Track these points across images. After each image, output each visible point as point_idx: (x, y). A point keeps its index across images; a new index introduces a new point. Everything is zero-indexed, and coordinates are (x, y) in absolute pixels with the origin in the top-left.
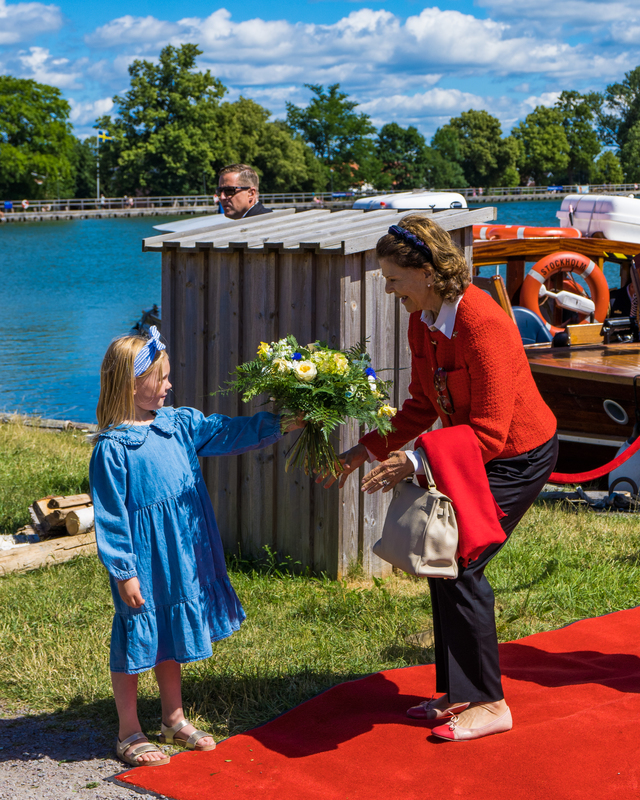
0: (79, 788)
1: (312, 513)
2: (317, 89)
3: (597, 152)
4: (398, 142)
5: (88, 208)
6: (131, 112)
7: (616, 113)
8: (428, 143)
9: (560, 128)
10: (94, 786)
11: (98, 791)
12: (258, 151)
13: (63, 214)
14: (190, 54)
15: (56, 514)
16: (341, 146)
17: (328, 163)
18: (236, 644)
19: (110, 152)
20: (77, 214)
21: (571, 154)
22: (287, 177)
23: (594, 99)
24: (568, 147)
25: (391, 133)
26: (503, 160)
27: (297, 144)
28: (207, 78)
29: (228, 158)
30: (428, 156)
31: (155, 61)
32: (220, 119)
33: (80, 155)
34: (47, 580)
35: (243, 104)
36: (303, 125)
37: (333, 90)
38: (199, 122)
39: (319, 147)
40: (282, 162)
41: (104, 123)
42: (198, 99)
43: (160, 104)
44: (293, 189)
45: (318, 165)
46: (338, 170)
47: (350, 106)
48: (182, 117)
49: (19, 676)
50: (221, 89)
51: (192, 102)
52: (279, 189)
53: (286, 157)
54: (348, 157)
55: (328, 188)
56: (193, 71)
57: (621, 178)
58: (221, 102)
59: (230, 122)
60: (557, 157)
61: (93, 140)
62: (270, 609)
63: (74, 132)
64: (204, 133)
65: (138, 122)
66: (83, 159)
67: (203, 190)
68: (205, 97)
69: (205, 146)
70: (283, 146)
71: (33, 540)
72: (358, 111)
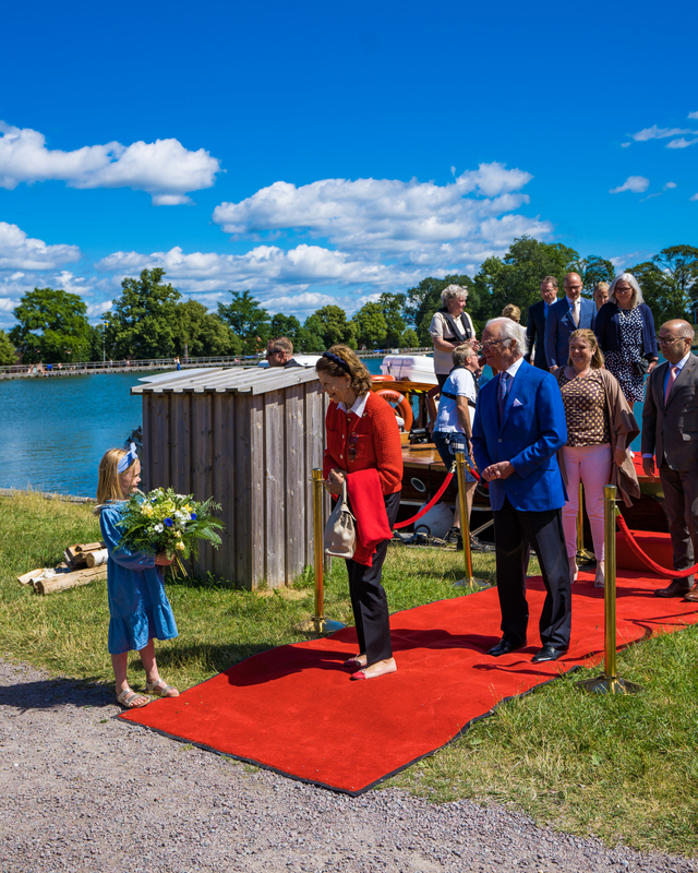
0: (96, 724)
1: (236, 551)
2: (236, 294)
3: (403, 329)
4: (284, 325)
5: (98, 367)
6: (124, 309)
7: (415, 306)
8: (302, 325)
9: (381, 315)
10: (105, 721)
11: (108, 725)
12: (200, 331)
13: (83, 372)
14: (158, 274)
15: (81, 555)
16: (251, 328)
17: (242, 338)
18: (191, 632)
19: (111, 333)
20: (91, 371)
21: (388, 331)
22: (218, 347)
23: (401, 298)
24: (386, 326)
25: (279, 320)
26: (347, 334)
27: (225, 328)
28: (169, 288)
29: (182, 336)
30: (302, 332)
31: (138, 279)
32: (178, 313)
33: (93, 335)
34: (75, 595)
35: (191, 304)
36: (227, 316)
37: (245, 294)
38: (165, 315)
39: (238, 328)
40: (215, 338)
41: (107, 316)
42: (164, 300)
43: (141, 304)
44: (222, 354)
45: (236, 339)
46: (248, 342)
47: (256, 304)
48: (154, 312)
49: (59, 655)
50: (177, 295)
51: (161, 303)
52: (214, 354)
53: (218, 335)
54: (255, 334)
55: (243, 353)
56: (160, 284)
57: (418, 344)
58: (177, 302)
59: (184, 314)
60: (380, 332)
61: (100, 326)
62: (211, 610)
63: (89, 322)
64: (168, 322)
65: (128, 315)
66: (95, 338)
67: (168, 354)
68: (168, 299)
69: (168, 329)
70: (216, 329)
71: (66, 571)
72: (260, 307)
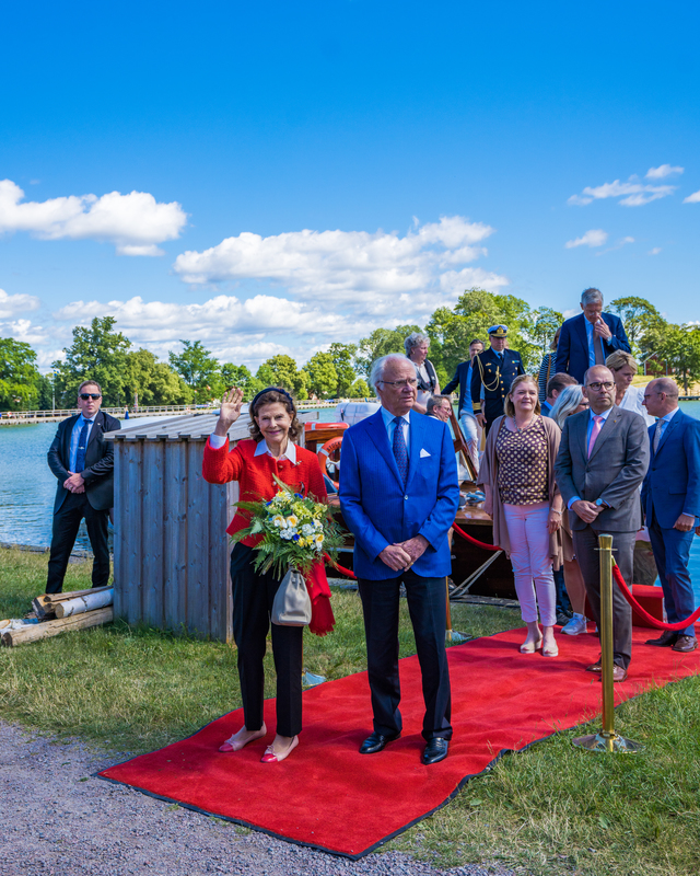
0: (76, 782)
1: (210, 601)
2: (187, 343)
3: (353, 379)
4: (233, 374)
5: (47, 416)
6: (74, 358)
7: (366, 356)
8: (253, 375)
9: (332, 365)
10: (85, 780)
11: (88, 783)
12: (151, 381)
13: (31, 420)
14: (109, 323)
15: (49, 605)
16: (200, 377)
17: (193, 387)
18: (168, 685)
19: (60, 383)
20: (41, 419)
21: (338, 381)
22: (168, 396)
23: (353, 348)
24: (337, 377)
25: (228, 371)
26: (298, 384)
27: (175, 377)
28: (119, 337)
29: (133, 385)
30: (253, 382)
31: (89, 327)
32: (128, 361)
34: (44, 647)
35: (142, 353)
36: (178, 365)
37: (197, 343)
38: (118, 362)
39: (187, 378)
40: (165, 387)
41: (58, 364)
42: (114, 349)
43: (92, 353)
44: (172, 403)
45: (187, 389)
46: (199, 391)
47: (207, 353)
48: (106, 361)
49: (31, 709)
50: (128, 343)
51: (111, 351)
52: (163, 403)
53: (168, 384)
54: (205, 384)
55: (193, 402)
56: (110, 333)
57: (368, 394)
58: (128, 351)
59: (134, 363)
60: (331, 382)
61: (50, 375)
62: (186, 663)
63: (39, 370)
64: (118, 371)
65: (77, 364)
66: (44, 386)
67: (118, 403)
68: (119, 348)
69: (119, 378)
70: (166, 377)
71: (34, 622)
72: (210, 356)
